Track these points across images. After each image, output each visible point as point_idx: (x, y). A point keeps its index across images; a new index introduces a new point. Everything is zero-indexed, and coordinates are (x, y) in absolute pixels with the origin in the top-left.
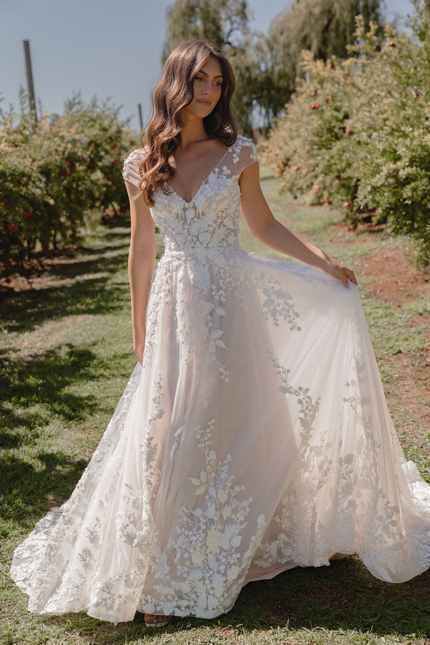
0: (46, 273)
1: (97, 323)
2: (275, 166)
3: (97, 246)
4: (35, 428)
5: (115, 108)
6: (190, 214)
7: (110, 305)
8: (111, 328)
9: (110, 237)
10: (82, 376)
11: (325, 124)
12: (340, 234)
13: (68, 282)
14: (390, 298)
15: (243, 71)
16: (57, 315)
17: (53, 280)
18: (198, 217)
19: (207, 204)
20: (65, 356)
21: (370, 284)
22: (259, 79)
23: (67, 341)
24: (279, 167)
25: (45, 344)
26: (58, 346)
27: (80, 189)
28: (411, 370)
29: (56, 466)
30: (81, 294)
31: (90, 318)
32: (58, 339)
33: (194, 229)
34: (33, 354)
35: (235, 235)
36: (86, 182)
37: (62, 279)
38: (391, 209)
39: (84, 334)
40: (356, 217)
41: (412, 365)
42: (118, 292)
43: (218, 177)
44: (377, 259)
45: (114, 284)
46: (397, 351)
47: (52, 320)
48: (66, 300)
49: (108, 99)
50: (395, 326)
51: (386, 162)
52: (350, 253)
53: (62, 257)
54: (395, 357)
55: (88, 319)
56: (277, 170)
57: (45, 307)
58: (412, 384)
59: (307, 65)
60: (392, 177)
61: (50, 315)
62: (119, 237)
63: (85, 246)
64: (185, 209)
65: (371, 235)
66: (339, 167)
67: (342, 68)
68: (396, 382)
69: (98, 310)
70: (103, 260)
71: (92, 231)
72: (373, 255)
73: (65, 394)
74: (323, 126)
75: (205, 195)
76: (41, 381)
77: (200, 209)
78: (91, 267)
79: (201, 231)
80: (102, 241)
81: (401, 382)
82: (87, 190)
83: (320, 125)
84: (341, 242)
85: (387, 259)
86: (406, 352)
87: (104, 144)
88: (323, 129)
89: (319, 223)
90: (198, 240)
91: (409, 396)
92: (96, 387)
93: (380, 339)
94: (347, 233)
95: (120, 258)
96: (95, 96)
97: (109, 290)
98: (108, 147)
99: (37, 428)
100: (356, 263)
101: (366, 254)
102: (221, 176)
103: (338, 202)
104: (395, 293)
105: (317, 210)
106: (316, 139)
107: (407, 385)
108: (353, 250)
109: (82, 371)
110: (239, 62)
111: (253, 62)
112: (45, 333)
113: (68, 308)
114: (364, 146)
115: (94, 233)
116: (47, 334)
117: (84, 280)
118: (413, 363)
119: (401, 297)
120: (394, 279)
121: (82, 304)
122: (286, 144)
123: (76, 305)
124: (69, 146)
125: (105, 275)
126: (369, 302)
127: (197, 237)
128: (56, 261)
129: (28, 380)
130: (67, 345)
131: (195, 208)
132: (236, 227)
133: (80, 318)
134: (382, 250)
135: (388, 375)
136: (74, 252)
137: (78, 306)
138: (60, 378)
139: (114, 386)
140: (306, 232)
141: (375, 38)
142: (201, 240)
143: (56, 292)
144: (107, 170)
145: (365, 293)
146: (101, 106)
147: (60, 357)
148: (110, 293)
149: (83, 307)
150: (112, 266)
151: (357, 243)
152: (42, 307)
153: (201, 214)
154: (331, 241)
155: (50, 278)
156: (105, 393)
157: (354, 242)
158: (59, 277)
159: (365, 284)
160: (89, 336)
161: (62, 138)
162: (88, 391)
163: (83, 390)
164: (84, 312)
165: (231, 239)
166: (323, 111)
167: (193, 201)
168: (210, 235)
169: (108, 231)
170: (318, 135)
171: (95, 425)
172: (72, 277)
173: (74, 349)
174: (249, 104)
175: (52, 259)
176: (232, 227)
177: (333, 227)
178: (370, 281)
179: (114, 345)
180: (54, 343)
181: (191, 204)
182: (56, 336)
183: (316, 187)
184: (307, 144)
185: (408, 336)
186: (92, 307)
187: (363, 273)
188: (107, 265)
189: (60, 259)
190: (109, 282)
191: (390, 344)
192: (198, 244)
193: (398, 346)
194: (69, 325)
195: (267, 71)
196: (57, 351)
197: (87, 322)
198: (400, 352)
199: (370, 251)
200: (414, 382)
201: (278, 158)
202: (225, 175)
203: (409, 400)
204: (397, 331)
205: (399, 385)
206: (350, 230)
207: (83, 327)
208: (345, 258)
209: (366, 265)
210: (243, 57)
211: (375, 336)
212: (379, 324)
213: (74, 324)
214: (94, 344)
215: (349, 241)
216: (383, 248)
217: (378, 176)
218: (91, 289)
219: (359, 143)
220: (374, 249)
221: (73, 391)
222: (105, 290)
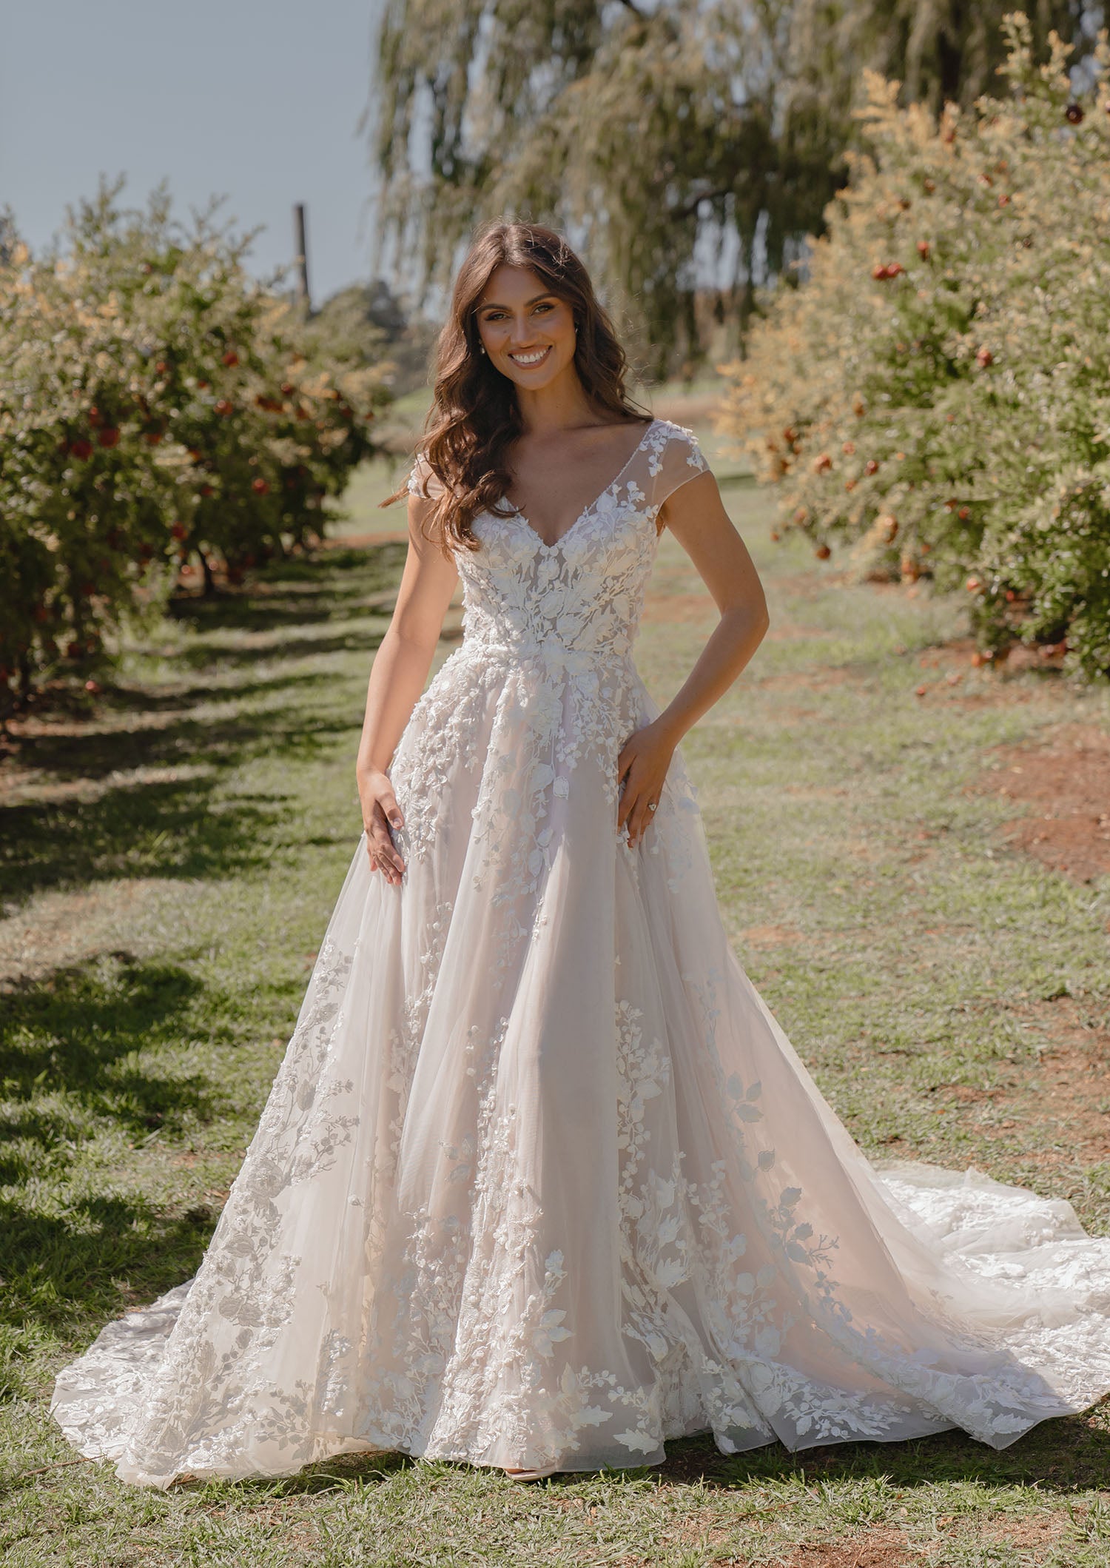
0: (9, 761)
1: (195, 900)
2: (759, 443)
3: (162, 686)
4: (57, 1144)
5: (238, 233)
6: (548, 570)
7: (230, 854)
8: (243, 915)
9: (203, 658)
10: (169, 1033)
11: (914, 326)
12: (951, 676)
13: (85, 789)
14: (1068, 860)
15: (669, 99)
16: (71, 878)
17: (32, 782)
18: (565, 581)
19: (588, 555)
20: (115, 983)
21: (1015, 820)
22: (723, 129)
23: (113, 945)
24: (771, 447)
25: (46, 953)
26: (91, 956)
27: (118, 496)
28: (1084, 1036)
29: (131, 1223)
30: (135, 823)
31: (174, 889)
32: (85, 942)
33: (551, 604)
34: (15, 976)
35: (629, 637)
36: (137, 474)
37: (67, 780)
38: (1077, 599)
39: (162, 930)
40: (1001, 623)
41: (1091, 1025)
42: (247, 822)
43: (619, 505)
44: (1054, 754)
45: (233, 797)
46: (1054, 991)
47: (58, 889)
48: (91, 836)
49: (214, 205)
50: (1062, 931)
51: (1066, 461)
52: (973, 732)
53: (50, 716)
54: (1048, 1004)
55: (168, 891)
56: (767, 460)
57: (27, 856)
58: (1080, 1068)
59: (876, 120)
60: (1082, 507)
61: (48, 879)
62: (233, 660)
63: (123, 683)
64: (538, 559)
65: (1047, 683)
66: (952, 465)
67: (982, 148)
68: (1037, 1063)
69: (195, 868)
70: (190, 729)
71: (141, 639)
72: (1044, 740)
73: (129, 1072)
74: (908, 334)
75: (587, 537)
76: (53, 1042)
77: (571, 565)
78: (154, 749)
79: (565, 611)
80: (179, 669)
81: (1050, 1064)
82: (139, 501)
83: (898, 330)
84: (953, 698)
85: (1084, 753)
86: (1082, 993)
87: (197, 352)
88: (905, 341)
89: (893, 639)
90: (554, 628)
91: (1065, 1095)
92: (214, 1056)
93: (1014, 961)
94: (975, 673)
95: (243, 724)
96: (163, 188)
97: (224, 815)
98: (209, 363)
99: (63, 1146)
100: (985, 762)
101: (1023, 737)
102: (624, 503)
103: (947, 574)
104: (1084, 848)
105: (889, 597)
106: (884, 371)
107: (1066, 1070)
108: (982, 724)
109: (169, 1021)
110: (654, 68)
111: (705, 69)
112: (42, 923)
113: (100, 862)
114: (1006, 411)
115: (146, 646)
116: (49, 926)
117: (139, 784)
118: (1092, 1021)
119: (1100, 859)
120: (1093, 810)
121: (145, 851)
122: (800, 372)
123: (125, 852)
124: (102, 360)
125: (204, 770)
126: (1002, 869)
127: (554, 621)
128: (34, 727)
129: (15, 1038)
130: (117, 954)
131: (561, 560)
132: (633, 621)
133: (144, 888)
134: (1074, 727)
135: (1018, 1044)
136: (91, 702)
137: (133, 854)
138: (106, 1037)
139: (265, 1056)
140: (846, 666)
141: (1063, 82)
142: (559, 630)
143: (55, 817)
144: (197, 436)
145: (996, 843)
146: (191, 227)
147: (100, 986)
148: (227, 821)
149: (150, 859)
150: (222, 748)
151: (1001, 704)
152: (15, 858)
153: (570, 574)
154: (922, 695)
155: (26, 777)
156: (243, 1072)
157: (990, 701)
158: (53, 775)
159: (1003, 821)
160: (178, 934)
161: (78, 334)
162: (194, 1066)
163: (177, 1063)
164: (153, 872)
165: (619, 643)
166: (908, 288)
167: (560, 544)
168: (583, 624)
169: (193, 639)
170: (892, 361)
171: (223, 1142)
172: (99, 773)
173: (135, 966)
174: (685, 216)
175: (21, 721)
176: (626, 618)
177: (935, 654)
178: (1019, 813)
179: (255, 959)
180: (74, 951)
181: (554, 551)
182: (76, 933)
183: (884, 522)
184: (859, 388)
185: (1092, 955)
186: (177, 859)
187: (1003, 790)
188: (205, 744)
189: (46, 722)
190: (219, 792)
191: (1040, 974)
192: (552, 636)
193: (1061, 978)
194: (110, 904)
195: (749, 105)
196: (88, 971)
197: (167, 898)
198: (1063, 994)
199: (1036, 728)
200: (1086, 1063)
201: (772, 418)
202: (634, 502)
203: (1065, 1104)
204: (1068, 943)
205: (1044, 1069)
206: (983, 661)
207: (155, 910)
208: (952, 746)
209: (1017, 770)
210: (670, 50)
211: (1003, 953)
212: (1019, 924)
213: (126, 903)
214: (195, 955)
215: (977, 699)
216: (1077, 721)
217: (1039, 501)
218: (164, 810)
219: (992, 400)
220: (1049, 724)
221: (151, 1067)
222: (211, 815)
